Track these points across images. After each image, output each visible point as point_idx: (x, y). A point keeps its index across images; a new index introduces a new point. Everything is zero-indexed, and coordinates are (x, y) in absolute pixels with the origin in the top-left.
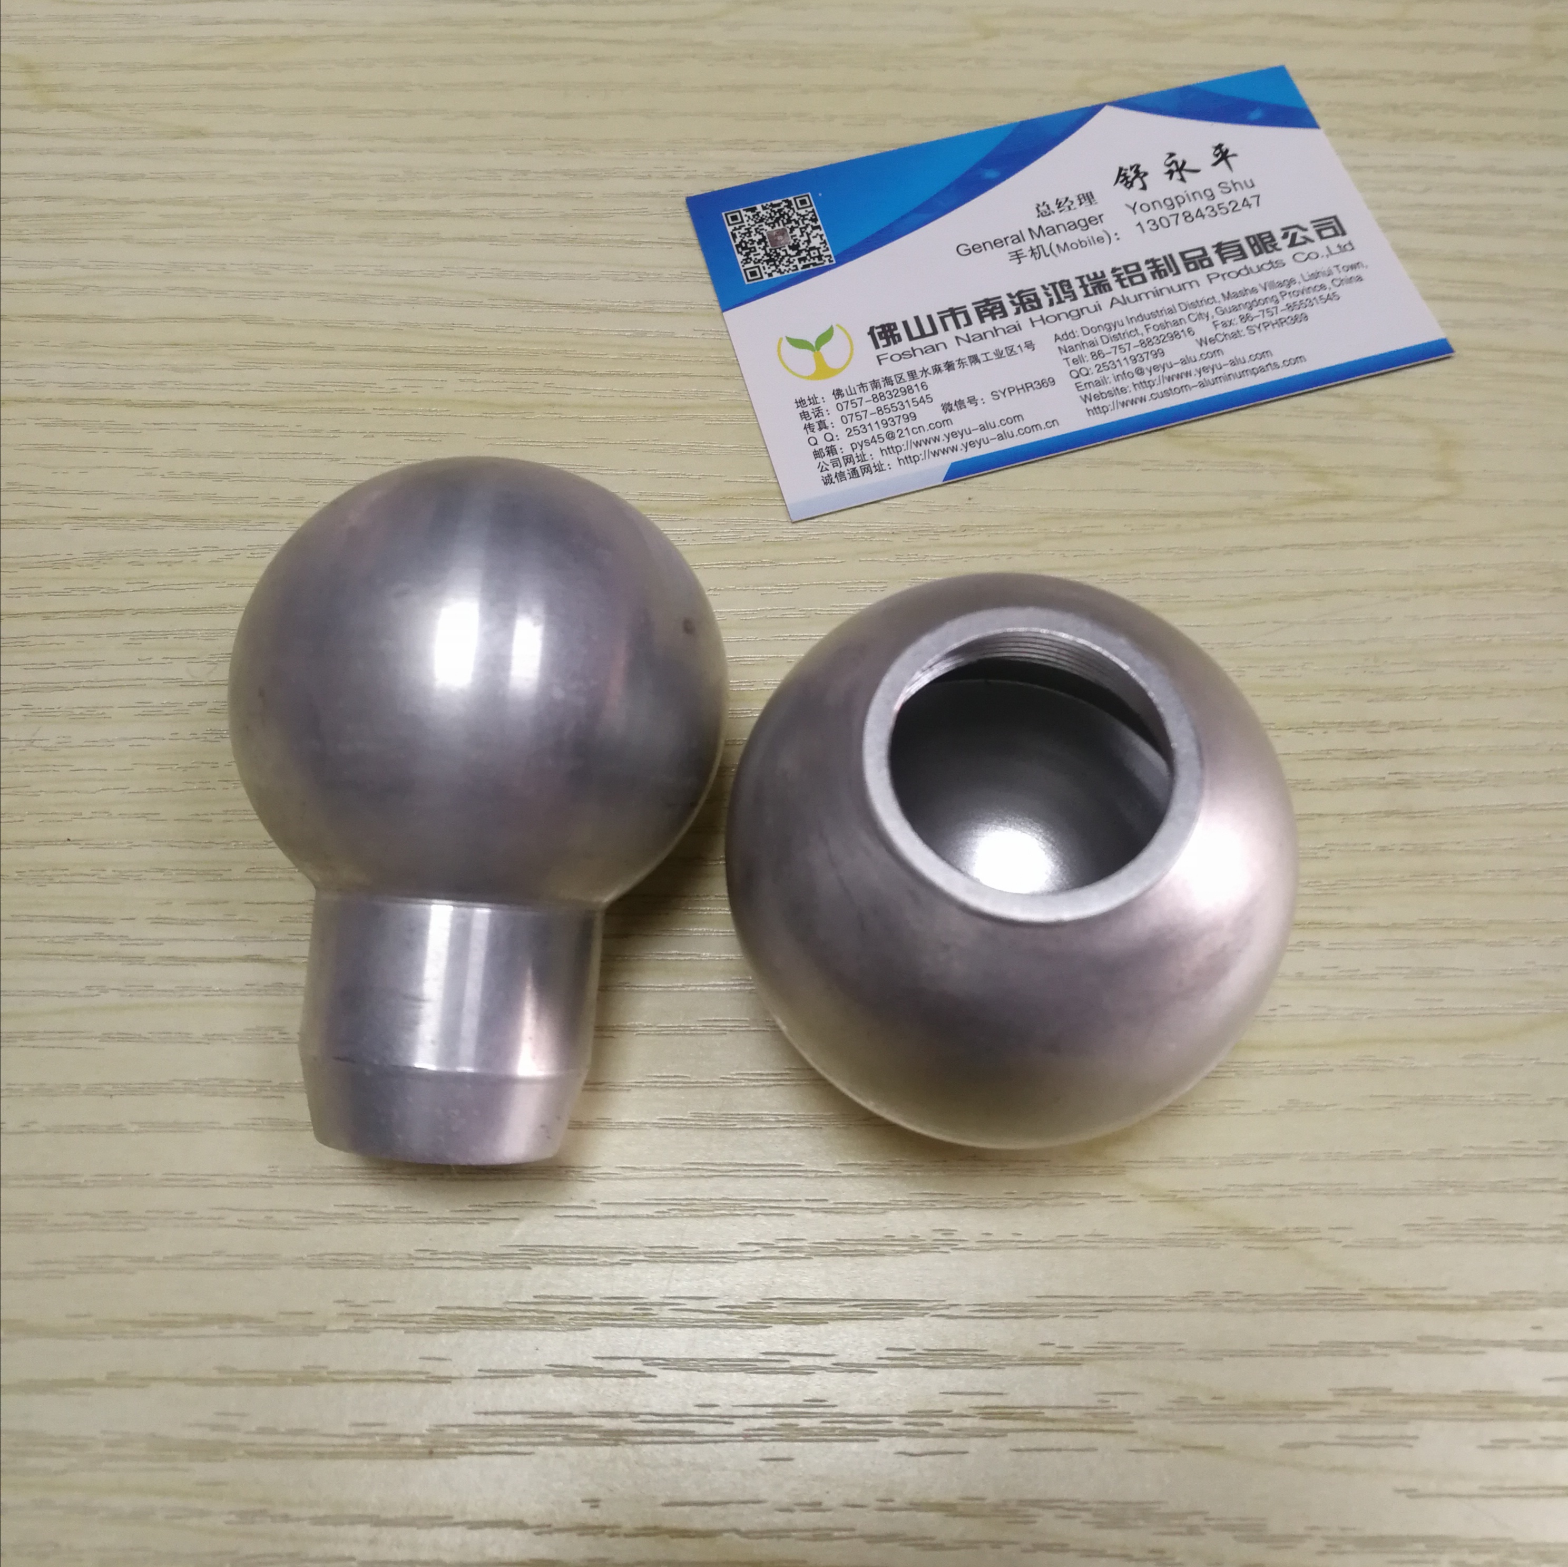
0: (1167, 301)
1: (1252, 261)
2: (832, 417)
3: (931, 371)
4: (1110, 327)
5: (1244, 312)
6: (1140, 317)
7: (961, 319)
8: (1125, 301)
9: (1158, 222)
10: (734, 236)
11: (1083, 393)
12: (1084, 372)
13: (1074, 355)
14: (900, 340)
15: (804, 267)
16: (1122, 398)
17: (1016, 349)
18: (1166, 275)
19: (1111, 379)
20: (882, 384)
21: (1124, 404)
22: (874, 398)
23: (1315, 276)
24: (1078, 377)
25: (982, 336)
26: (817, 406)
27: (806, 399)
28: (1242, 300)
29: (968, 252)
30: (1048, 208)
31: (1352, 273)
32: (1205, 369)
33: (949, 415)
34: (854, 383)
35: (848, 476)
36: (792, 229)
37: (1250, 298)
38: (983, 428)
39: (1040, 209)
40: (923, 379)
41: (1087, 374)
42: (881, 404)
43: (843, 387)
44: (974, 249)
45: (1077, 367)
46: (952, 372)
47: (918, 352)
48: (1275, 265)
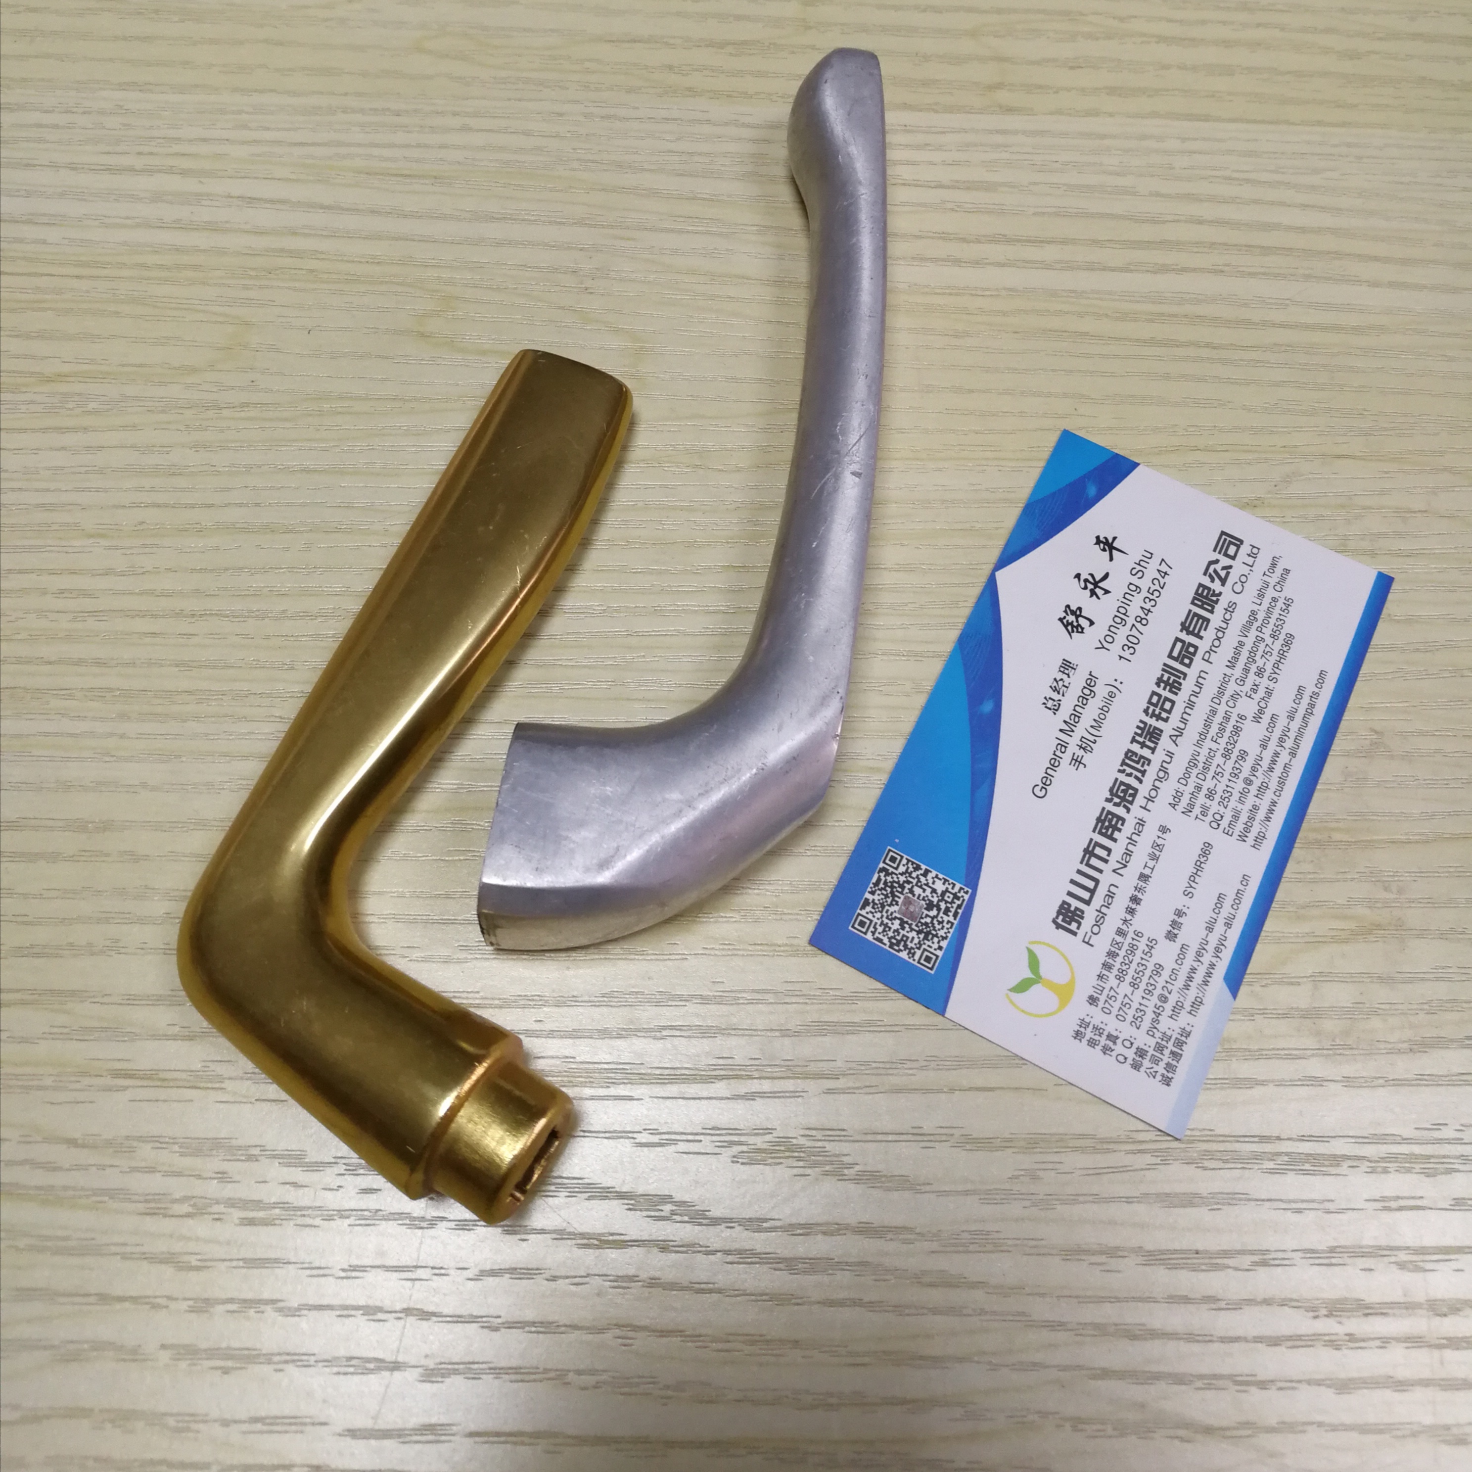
0: (1203, 704)
1: (1216, 619)
2: (1112, 1025)
3: (1129, 917)
4: (1193, 763)
5: (1253, 669)
6: (1203, 736)
7: (1098, 851)
8: (1180, 732)
9: (1130, 645)
10: (880, 941)
11: (1235, 836)
12: (1218, 817)
13: (1197, 810)
14: (1083, 912)
15: (955, 915)
16: (1261, 815)
17: (1160, 842)
18: (1180, 684)
19: (1240, 807)
20: (1111, 961)
21: (1268, 819)
22: (1120, 978)
23: (1261, 595)
24: (1219, 825)
25: (1128, 853)
26: (1091, 1026)
27: (1078, 1028)
28: (1243, 659)
29: (1044, 790)
30: (1054, 700)
31: (1279, 571)
32: (1281, 740)
33: (1180, 941)
34: (1094, 981)
35: (1174, 1063)
36: (911, 891)
37: (1245, 654)
38: (1210, 929)
39: (1049, 705)
40: (1131, 929)
41: (1222, 817)
42: (1128, 979)
43: (1091, 992)
44: (1046, 783)
45: (1210, 818)
46: (1142, 903)
47: (1104, 910)
48: (1231, 609)
